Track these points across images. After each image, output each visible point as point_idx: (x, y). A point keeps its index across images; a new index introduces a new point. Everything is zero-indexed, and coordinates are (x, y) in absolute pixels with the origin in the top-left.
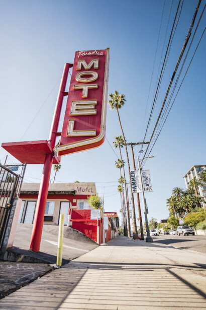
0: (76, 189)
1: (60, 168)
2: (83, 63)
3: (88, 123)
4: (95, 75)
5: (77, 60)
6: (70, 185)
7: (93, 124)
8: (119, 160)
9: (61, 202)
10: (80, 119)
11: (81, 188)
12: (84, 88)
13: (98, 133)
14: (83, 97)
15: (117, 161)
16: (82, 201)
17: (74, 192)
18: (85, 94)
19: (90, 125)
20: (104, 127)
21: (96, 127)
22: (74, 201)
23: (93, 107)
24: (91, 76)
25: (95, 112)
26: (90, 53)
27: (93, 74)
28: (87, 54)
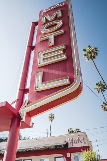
0: (68, 141)
1: (53, 118)
2: (47, 17)
3: (59, 70)
4: (60, 23)
5: (41, 17)
6: (61, 137)
7: (65, 70)
8: (104, 103)
9: (55, 158)
10: (49, 69)
11: (72, 140)
12: (50, 37)
13: (72, 81)
14: (50, 45)
15: (103, 104)
16: (76, 154)
17: (67, 145)
18: (52, 42)
19: (60, 73)
20: (79, 71)
21: (68, 73)
22: (68, 155)
23: (62, 52)
24: (55, 25)
25: (64, 57)
26: (52, 8)
27: (58, 23)
28: (49, 9)
